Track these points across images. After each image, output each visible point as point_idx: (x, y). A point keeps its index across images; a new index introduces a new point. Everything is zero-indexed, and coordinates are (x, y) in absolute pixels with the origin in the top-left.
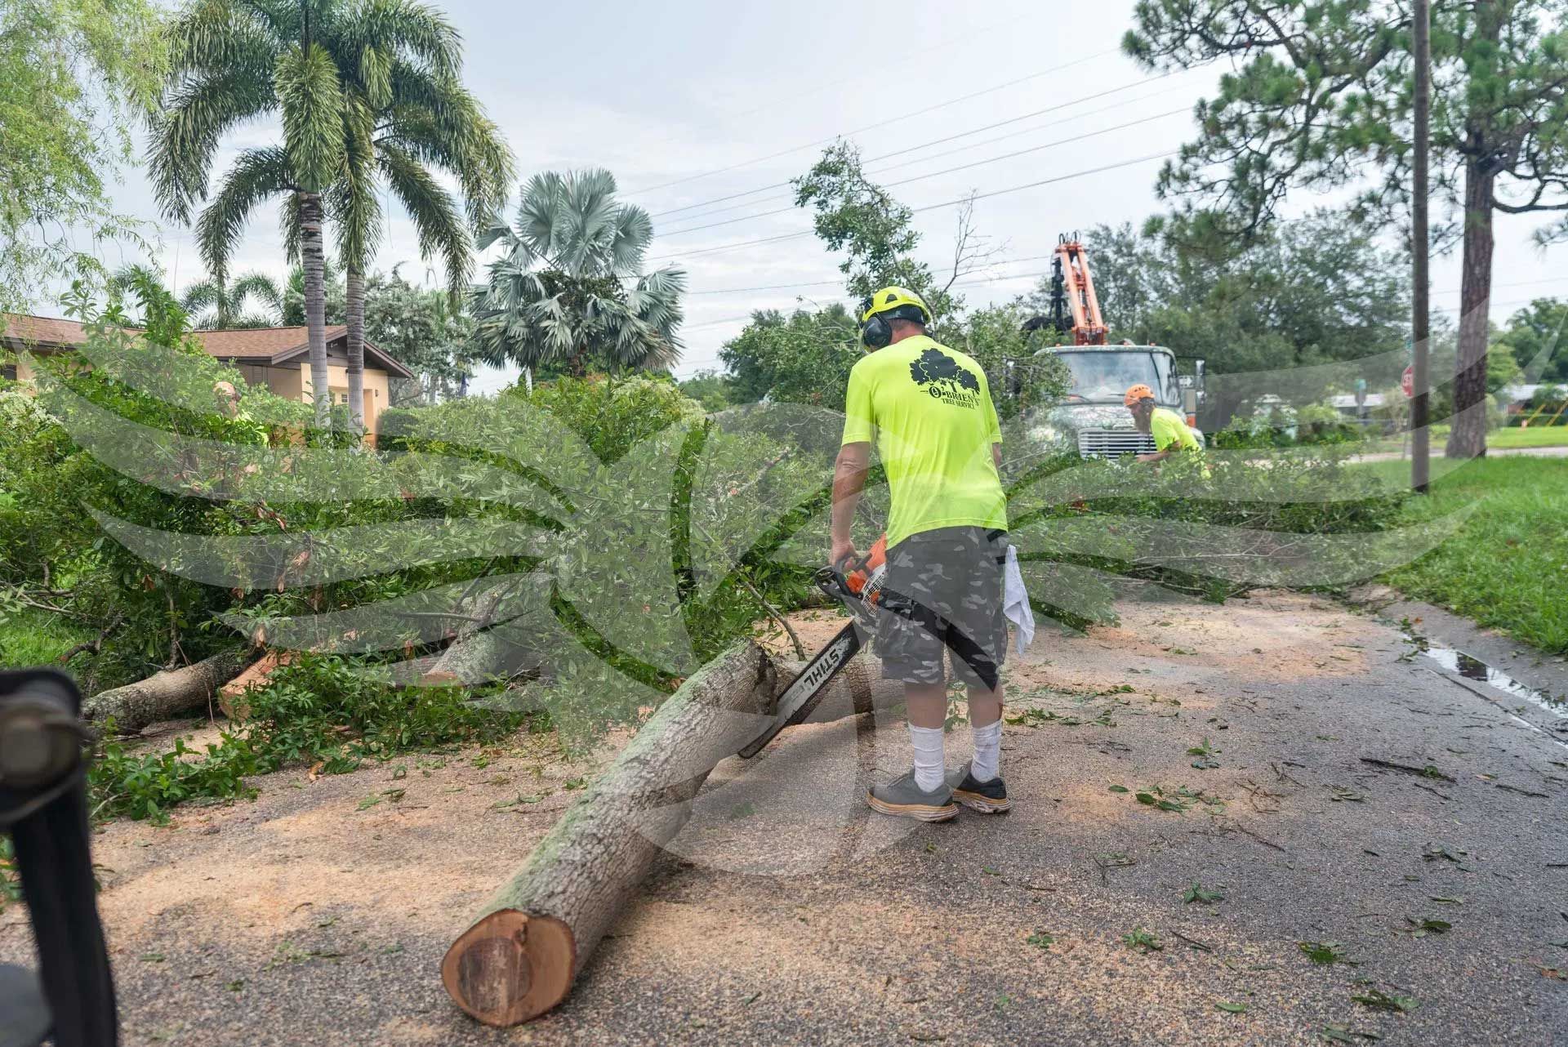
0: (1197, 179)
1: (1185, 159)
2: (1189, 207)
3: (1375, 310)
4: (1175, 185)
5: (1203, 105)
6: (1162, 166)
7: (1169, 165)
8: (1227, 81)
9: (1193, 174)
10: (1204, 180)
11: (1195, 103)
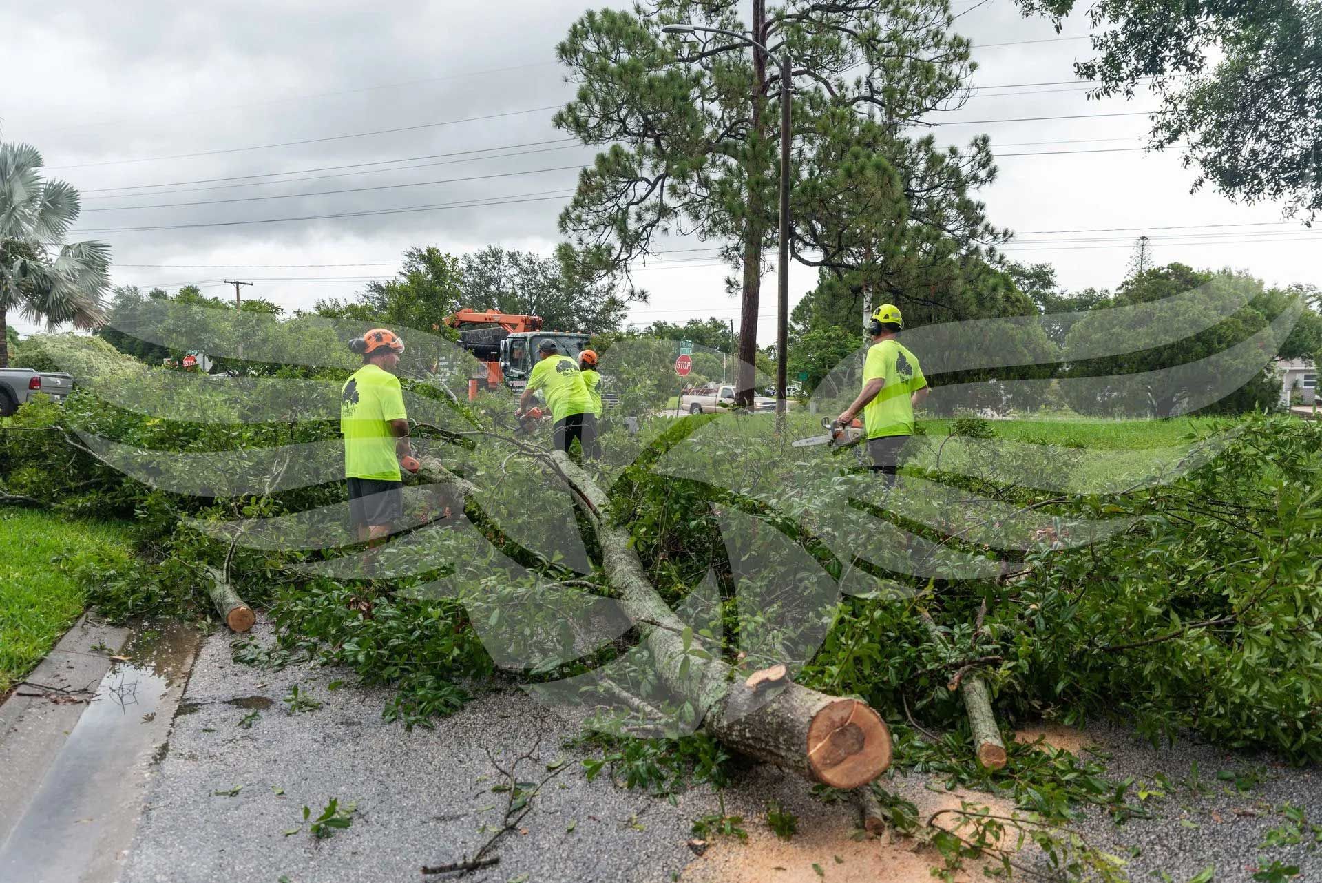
0: (586, 222)
1: (574, 208)
2: (581, 241)
3: (595, 321)
4: (571, 225)
5: (585, 171)
6: (562, 211)
7: (567, 212)
8: (601, 159)
9: (584, 217)
10: (591, 222)
11: (579, 170)
